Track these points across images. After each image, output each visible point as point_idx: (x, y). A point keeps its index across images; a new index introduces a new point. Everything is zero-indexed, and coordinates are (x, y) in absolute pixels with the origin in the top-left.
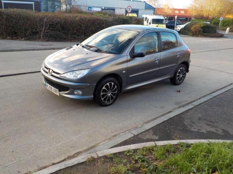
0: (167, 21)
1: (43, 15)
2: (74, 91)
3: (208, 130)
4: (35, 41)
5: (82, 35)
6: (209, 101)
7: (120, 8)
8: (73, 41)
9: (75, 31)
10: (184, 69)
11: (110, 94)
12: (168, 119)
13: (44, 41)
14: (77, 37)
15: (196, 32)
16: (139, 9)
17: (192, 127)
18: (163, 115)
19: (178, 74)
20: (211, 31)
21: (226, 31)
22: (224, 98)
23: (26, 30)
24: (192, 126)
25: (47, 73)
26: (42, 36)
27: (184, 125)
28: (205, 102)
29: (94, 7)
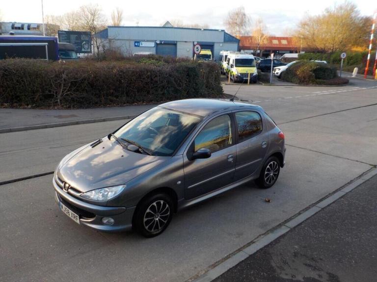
0: (259, 59)
1: (60, 68)
2: (102, 219)
3: (306, 277)
4: (49, 109)
5: (123, 96)
6: (313, 217)
7: (185, 42)
8: (109, 107)
9: (112, 91)
10: (276, 163)
11: (159, 218)
12: (247, 258)
13: (62, 109)
14: (115, 98)
15: (304, 78)
16: (214, 43)
17: (283, 272)
18: (240, 250)
19: (266, 173)
20: (328, 75)
21: (352, 72)
22: (337, 210)
23: (34, 93)
24: (284, 270)
25: (61, 188)
26: (59, 101)
27: (272, 267)
28: (308, 221)
29: (144, 41)
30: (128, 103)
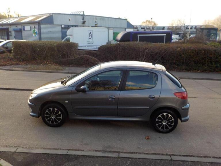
19: (157, 120)
30: (185, 70)
